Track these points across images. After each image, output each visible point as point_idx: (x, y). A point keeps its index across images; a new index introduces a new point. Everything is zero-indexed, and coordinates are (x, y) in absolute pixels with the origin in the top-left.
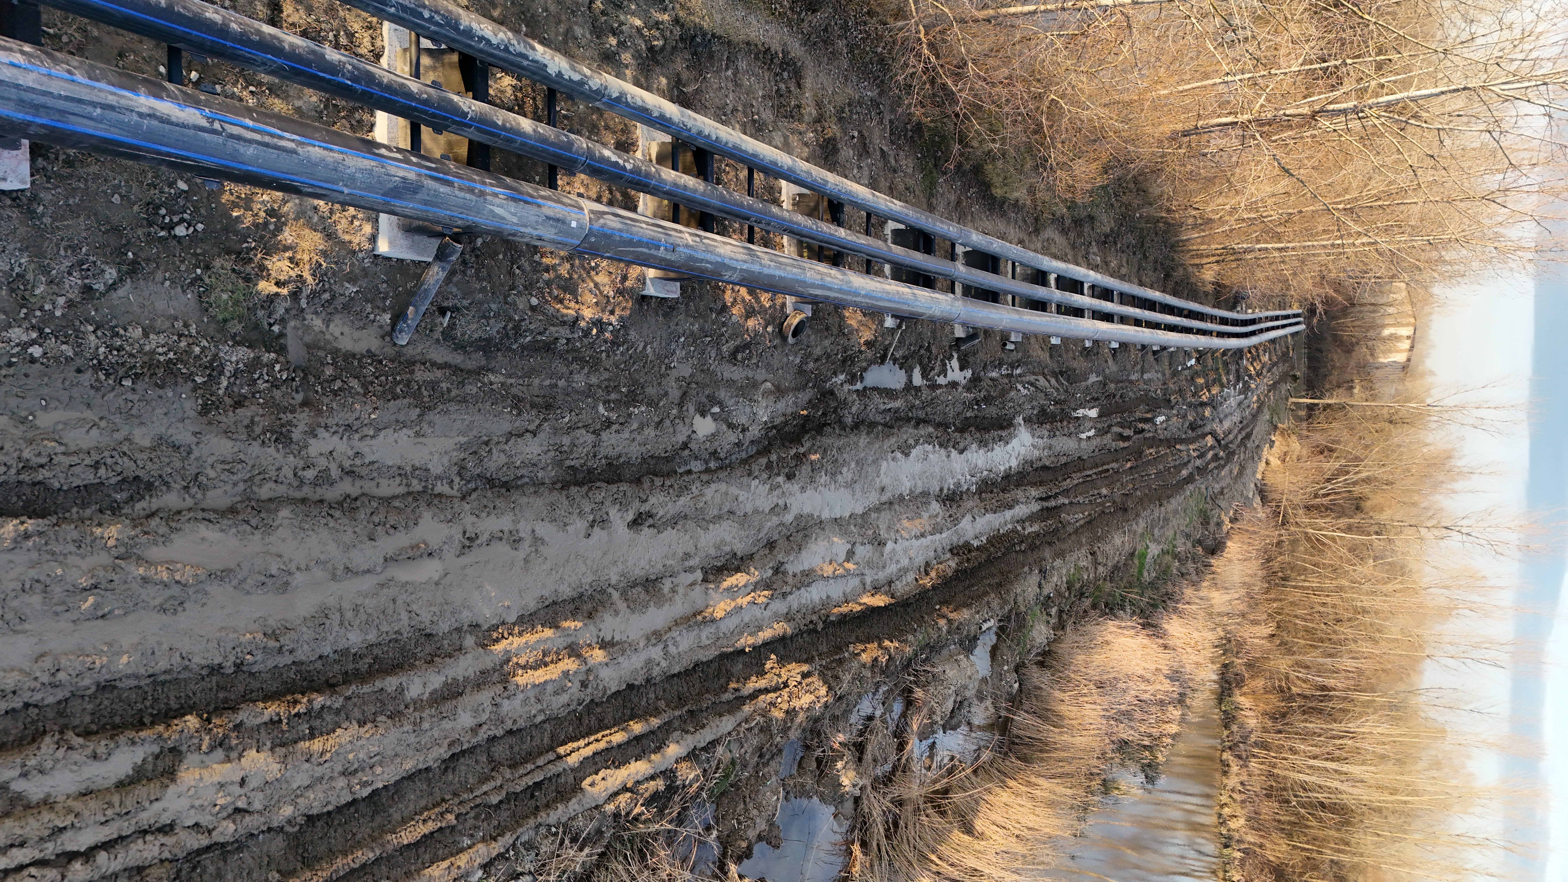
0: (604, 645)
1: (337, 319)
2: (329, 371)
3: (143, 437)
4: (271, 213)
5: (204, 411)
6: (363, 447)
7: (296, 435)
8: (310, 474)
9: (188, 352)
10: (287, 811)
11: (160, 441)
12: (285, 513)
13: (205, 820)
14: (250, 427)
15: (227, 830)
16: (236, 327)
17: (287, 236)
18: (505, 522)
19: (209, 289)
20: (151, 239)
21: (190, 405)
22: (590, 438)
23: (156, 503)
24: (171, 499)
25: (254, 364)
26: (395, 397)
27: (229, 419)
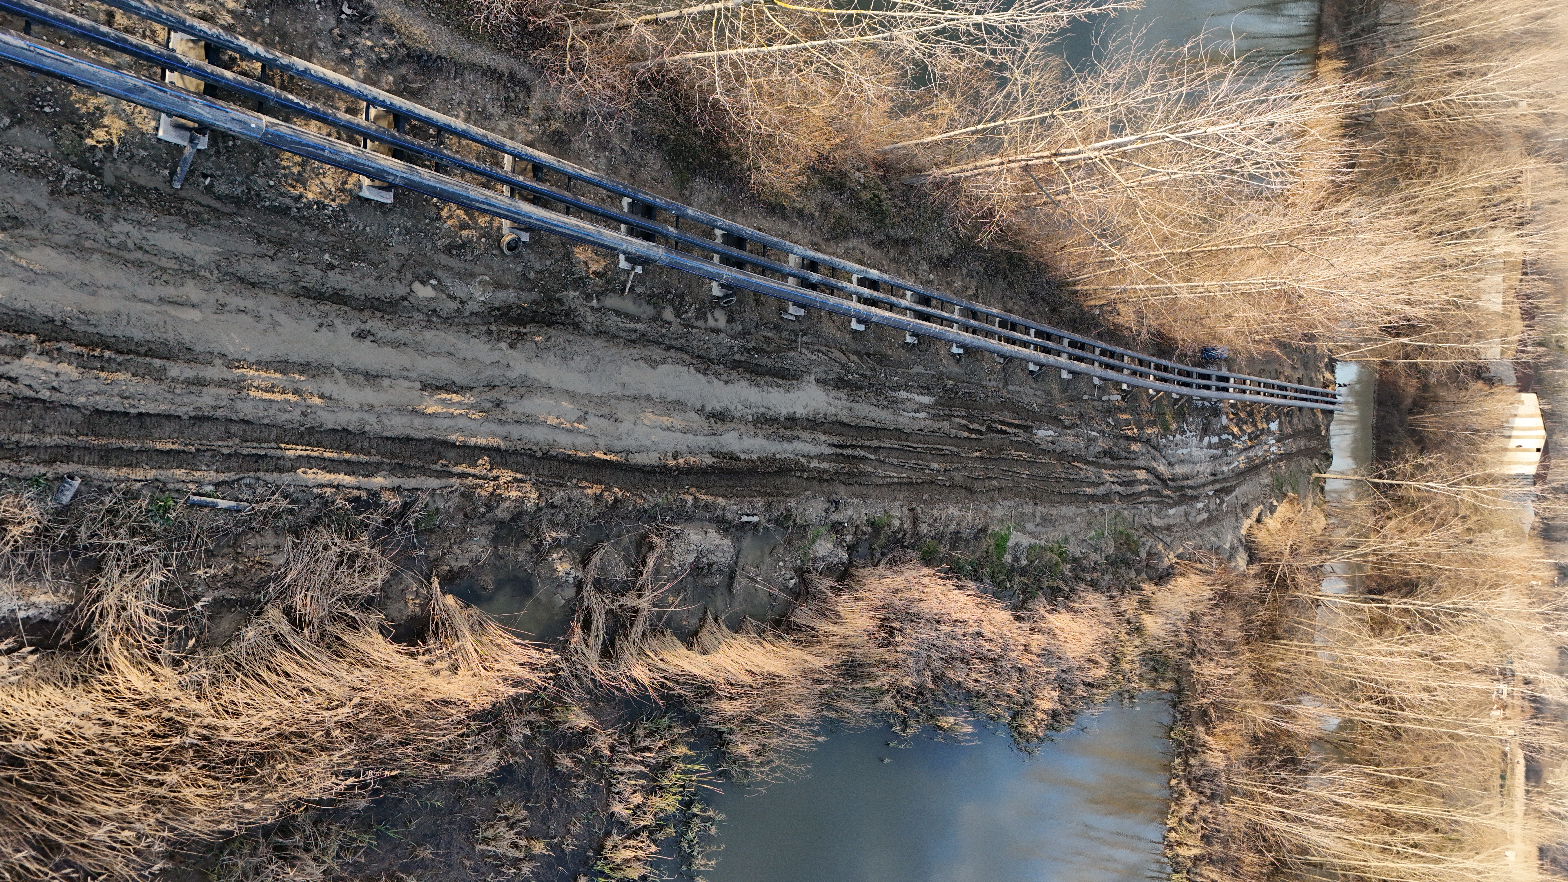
0: (322, 396)
1: (136, 167)
2: (127, 191)
3: (20, 198)
4: (98, 108)
5: (52, 193)
6: (149, 235)
7: (106, 218)
8: (114, 242)
9: (45, 163)
10: (82, 399)
11: (29, 203)
12: (97, 256)
13: (35, 385)
14: (78, 208)
15: (45, 394)
16: (73, 158)
17: (106, 121)
18: (250, 304)
19: (60, 138)
20: (31, 110)
21: (45, 189)
22: (319, 273)
23: (25, 232)
24: (34, 233)
25: (82, 178)
26: (170, 214)
27: (66, 200)
